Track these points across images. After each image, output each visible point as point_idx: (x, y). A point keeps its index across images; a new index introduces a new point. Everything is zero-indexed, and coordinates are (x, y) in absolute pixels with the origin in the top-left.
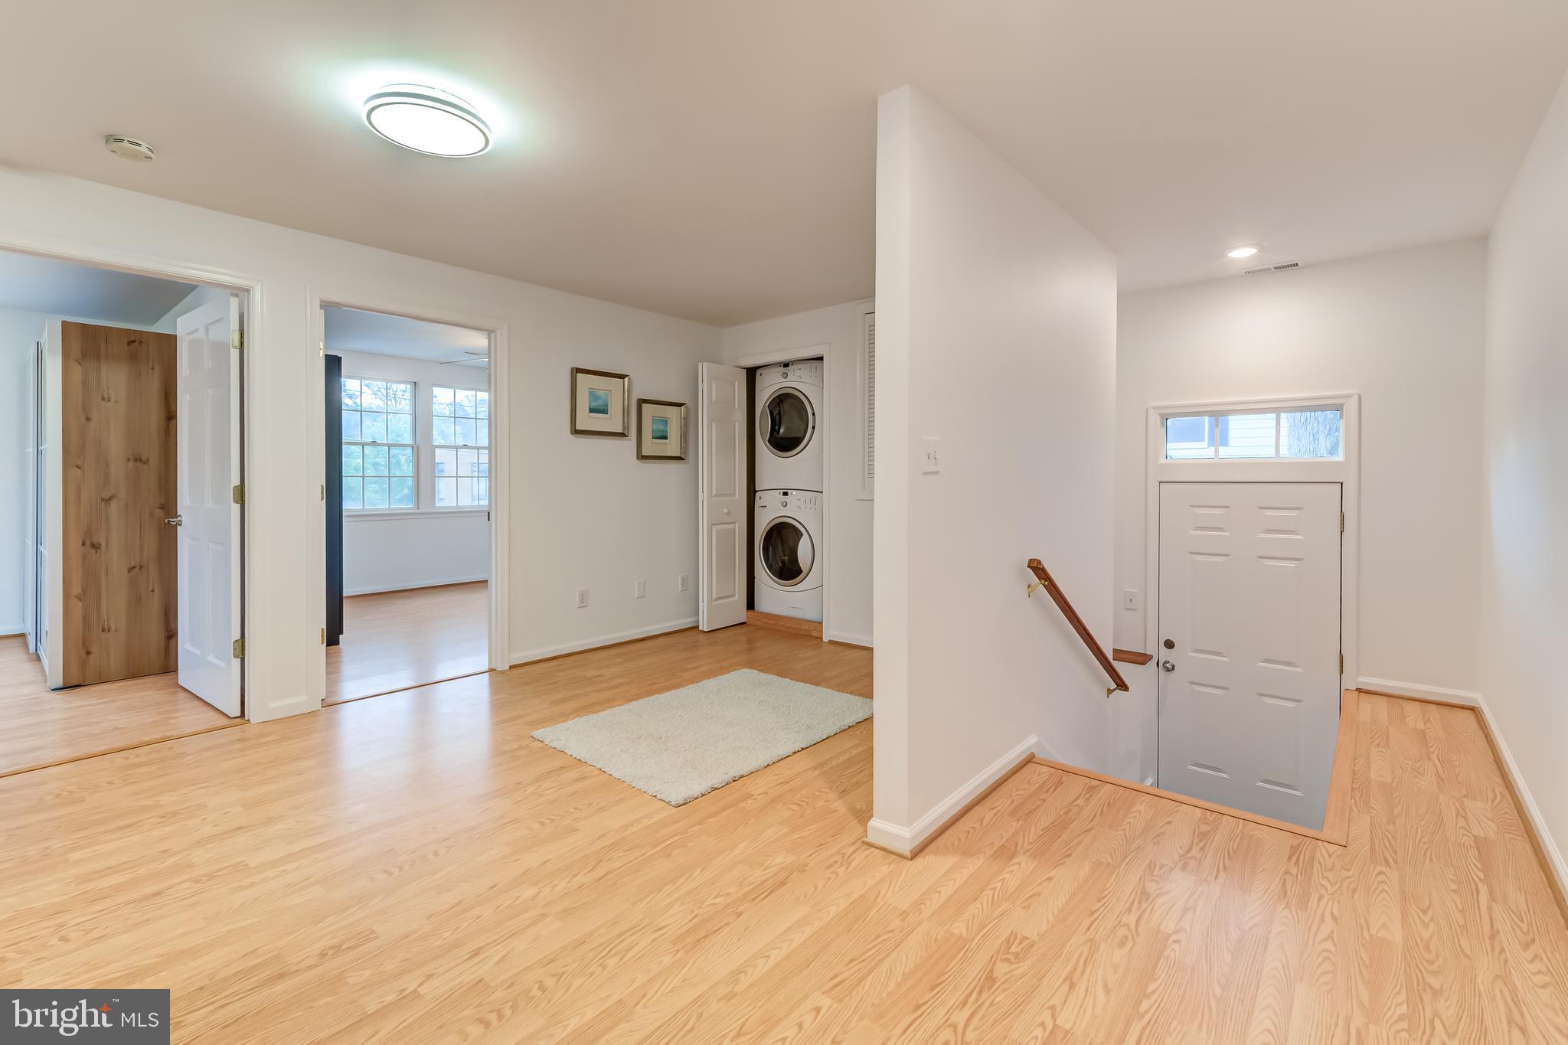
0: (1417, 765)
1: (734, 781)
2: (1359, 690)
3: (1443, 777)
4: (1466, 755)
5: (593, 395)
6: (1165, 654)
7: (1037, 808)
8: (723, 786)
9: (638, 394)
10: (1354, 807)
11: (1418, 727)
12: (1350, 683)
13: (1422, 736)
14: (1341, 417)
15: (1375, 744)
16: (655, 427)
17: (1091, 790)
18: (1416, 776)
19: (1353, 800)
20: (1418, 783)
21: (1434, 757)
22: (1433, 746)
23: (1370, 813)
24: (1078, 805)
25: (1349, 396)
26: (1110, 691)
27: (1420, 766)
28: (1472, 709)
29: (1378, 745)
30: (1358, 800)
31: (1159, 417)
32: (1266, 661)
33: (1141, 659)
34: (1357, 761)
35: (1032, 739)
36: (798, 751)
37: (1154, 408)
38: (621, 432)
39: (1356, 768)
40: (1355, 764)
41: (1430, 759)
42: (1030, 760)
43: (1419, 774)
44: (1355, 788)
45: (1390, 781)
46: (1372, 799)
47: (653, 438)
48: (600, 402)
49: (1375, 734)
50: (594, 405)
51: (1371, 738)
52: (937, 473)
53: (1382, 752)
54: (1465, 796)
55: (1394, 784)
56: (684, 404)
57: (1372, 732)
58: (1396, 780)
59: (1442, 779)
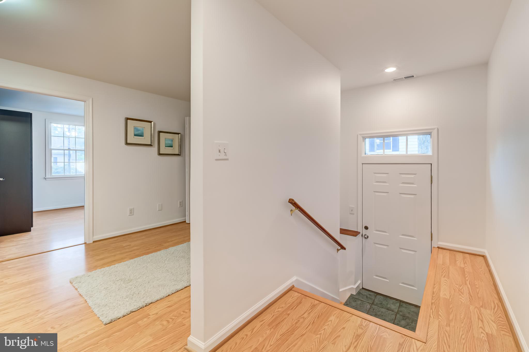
0: (461, 288)
1: (146, 306)
2: (438, 247)
3: (472, 295)
4: (481, 281)
5: (136, 129)
6: (365, 232)
7: (283, 320)
8: (138, 310)
9: (158, 129)
10: (432, 316)
11: (461, 266)
12: (435, 245)
13: (463, 270)
14: (431, 137)
15: (443, 276)
16: (167, 142)
17: (313, 306)
18: (460, 295)
19: (431, 310)
20: (461, 298)
21: (468, 282)
22: (467, 276)
23: (439, 318)
24: (303, 318)
25: (434, 129)
26: (338, 250)
27: (462, 288)
28: (483, 256)
29: (444, 276)
30: (434, 310)
31: (362, 138)
32: (403, 235)
33: (355, 234)
34: (435, 286)
35: (294, 279)
36: (188, 286)
37: (360, 134)
38: (150, 144)
39: (435, 290)
40: (434, 288)
41: (466, 284)
42: (291, 289)
43: (461, 292)
44: (433, 303)
45: (449, 298)
46: (440, 310)
47: (166, 147)
48: (139, 132)
49: (444, 270)
50: (136, 133)
51: (442, 273)
52: (227, 159)
53: (446, 280)
54: (482, 306)
55: (450, 300)
56: (180, 133)
57: (442, 269)
58: (451, 297)
59: (471, 296)
